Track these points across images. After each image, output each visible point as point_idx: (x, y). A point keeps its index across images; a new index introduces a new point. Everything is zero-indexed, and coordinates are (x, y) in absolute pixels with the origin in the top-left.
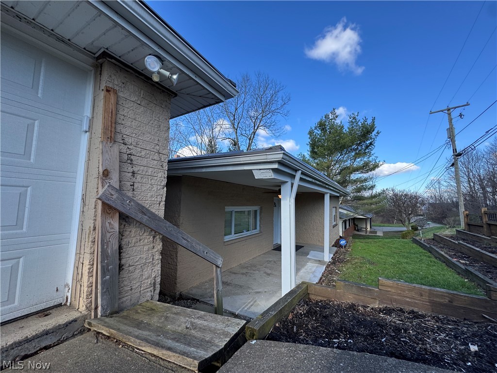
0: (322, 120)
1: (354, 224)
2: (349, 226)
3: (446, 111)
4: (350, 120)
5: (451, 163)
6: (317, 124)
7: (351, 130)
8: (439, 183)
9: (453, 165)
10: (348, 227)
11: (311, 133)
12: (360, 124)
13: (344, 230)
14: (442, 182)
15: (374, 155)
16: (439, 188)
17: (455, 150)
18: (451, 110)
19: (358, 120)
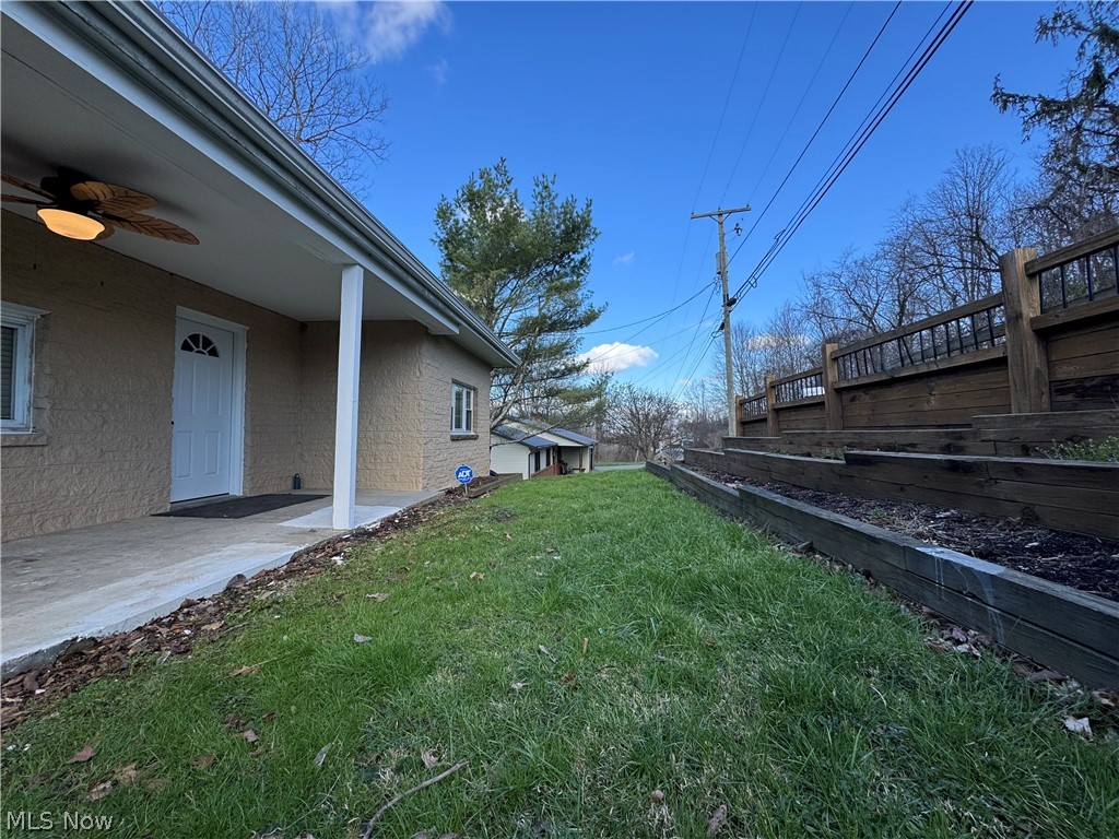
0: (472, 184)
1: (560, 461)
2: (548, 464)
3: (716, 217)
4: (537, 190)
5: (720, 324)
6: (460, 193)
7: (540, 219)
8: (703, 386)
9: (722, 326)
10: (543, 465)
11: (444, 214)
12: (558, 203)
13: (533, 471)
14: (707, 386)
15: (588, 288)
16: (703, 396)
17: (726, 296)
18: (725, 216)
19: (553, 194)
